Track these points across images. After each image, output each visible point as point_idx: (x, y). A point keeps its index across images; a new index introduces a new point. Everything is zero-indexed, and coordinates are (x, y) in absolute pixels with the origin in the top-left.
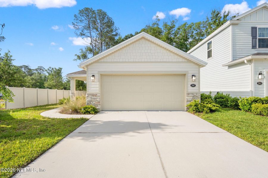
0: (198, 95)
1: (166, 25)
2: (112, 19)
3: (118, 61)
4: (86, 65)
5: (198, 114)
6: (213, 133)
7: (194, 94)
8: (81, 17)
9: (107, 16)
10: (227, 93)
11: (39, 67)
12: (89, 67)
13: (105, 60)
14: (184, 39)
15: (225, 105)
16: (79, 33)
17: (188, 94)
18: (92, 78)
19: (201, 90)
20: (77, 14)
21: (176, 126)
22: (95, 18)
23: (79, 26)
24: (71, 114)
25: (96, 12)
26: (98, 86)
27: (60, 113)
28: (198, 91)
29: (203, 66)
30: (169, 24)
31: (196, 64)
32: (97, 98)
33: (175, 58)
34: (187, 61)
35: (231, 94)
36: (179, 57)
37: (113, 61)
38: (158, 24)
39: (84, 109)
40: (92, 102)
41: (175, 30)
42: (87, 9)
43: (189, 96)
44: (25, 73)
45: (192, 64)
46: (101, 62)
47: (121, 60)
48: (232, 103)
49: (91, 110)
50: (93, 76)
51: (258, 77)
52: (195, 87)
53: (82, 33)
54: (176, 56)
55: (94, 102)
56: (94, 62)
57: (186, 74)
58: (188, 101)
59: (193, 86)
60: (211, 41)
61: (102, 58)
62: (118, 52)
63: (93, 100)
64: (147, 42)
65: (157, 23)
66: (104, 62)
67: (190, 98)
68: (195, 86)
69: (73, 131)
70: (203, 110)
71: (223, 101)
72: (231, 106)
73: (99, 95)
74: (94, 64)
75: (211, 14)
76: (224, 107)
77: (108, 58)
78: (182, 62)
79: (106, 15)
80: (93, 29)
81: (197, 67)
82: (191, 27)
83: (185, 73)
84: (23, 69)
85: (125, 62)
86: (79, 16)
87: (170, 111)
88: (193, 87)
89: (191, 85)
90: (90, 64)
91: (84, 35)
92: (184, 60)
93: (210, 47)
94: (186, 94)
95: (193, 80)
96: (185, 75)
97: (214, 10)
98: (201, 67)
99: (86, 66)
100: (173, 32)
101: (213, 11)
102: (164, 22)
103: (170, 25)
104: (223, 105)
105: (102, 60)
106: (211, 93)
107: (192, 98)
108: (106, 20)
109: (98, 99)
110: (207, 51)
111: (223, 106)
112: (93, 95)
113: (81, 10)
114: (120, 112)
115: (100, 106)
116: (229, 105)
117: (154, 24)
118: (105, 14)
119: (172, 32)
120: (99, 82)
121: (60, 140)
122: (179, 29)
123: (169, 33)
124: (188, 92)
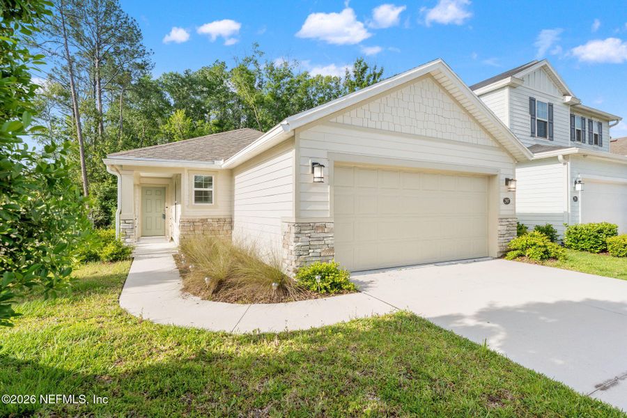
12: (303, 135)
13: (346, 119)
17: (501, 220)
18: (317, 172)
26: (327, 198)
28: (513, 213)
31: (511, 154)
32: (324, 235)
33: (482, 138)
34: (497, 146)
40: (310, 251)
43: (502, 223)
45: (505, 154)
46: (337, 124)
51: (575, 187)
52: (509, 205)
54: (483, 133)
55: (319, 251)
56: (317, 122)
58: (500, 236)
59: (507, 201)
61: (340, 112)
63: (316, 243)
64: (437, 88)
66: (343, 125)
67: (504, 229)
68: (509, 201)
74: (318, 128)
78: (492, 148)
81: (512, 161)
83: (497, 173)
88: (507, 203)
89: (504, 201)
92: (494, 144)
94: (497, 221)
96: (493, 177)
105: (340, 119)
109: (328, 241)
112: (315, 227)
120: (330, 183)
124: (499, 215)
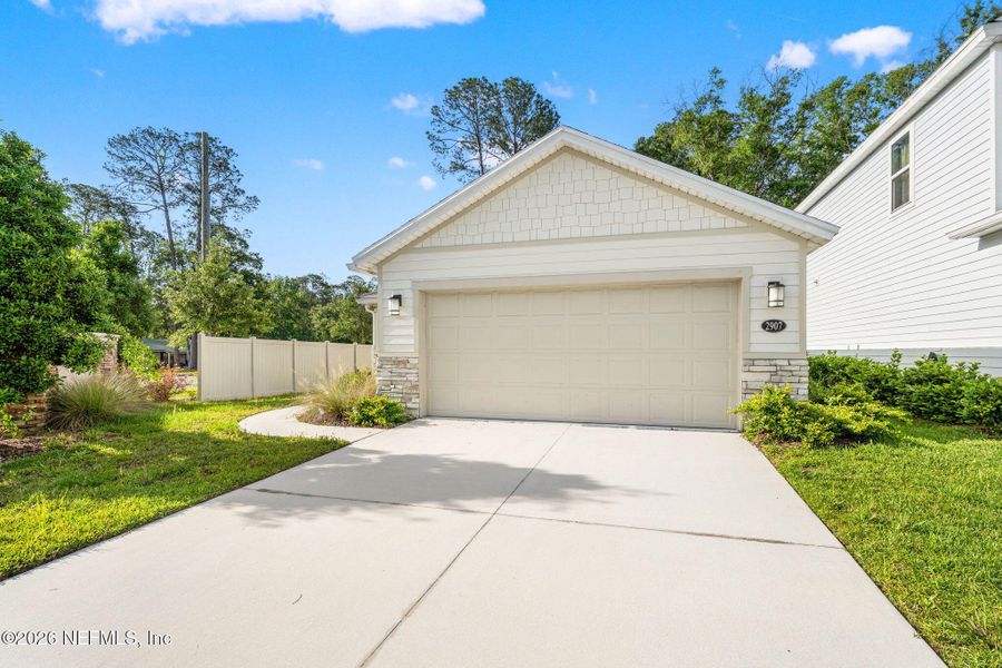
0: (797, 368)
1: (750, 100)
2: (550, 107)
3: (478, 240)
4: (376, 262)
5: (775, 445)
6: (758, 540)
7: (779, 362)
8: (452, 112)
9: (535, 98)
10: (961, 361)
11: (350, 278)
12: (385, 268)
13: (434, 241)
14: (831, 147)
15: (948, 414)
16: (447, 165)
17: (751, 362)
18: (393, 305)
19: (811, 347)
20: (440, 104)
21: (634, 493)
22: (498, 109)
23: (446, 142)
24: (320, 423)
25: (501, 88)
26: (411, 331)
27: (300, 419)
28: (796, 349)
29: (822, 242)
30: (766, 91)
32: (408, 371)
33: (696, 217)
34: (745, 224)
35: (984, 362)
36: (709, 212)
37: (458, 243)
38: (717, 101)
39: (360, 410)
40: (392, 386)
41: (790, 113)
42: (470, 84)
43: (752, 368)
44: (314, 295)
46: (423, 250)
47: (487, 239)
48: (978, 403)
49: (379, 413)
50: (398, 298)
52: (779, 333)
53: (459, 162)
54: (697, 209)
55: (400, 387)
56: (400, 252)
57: (741, 279)
58: (748, 391)
59: (774, 326)
60: (908, 133)
61: (426, 235)
62: (478, 209)
63: (397, 379)
64: (581, 163)
65: (715, 94)
66: (431, 249)
67: (759, 378)
68: (783, 326)
69: (247, 484)
70: (804, 430)
71: (938, 395)
72: (974, 416)
73: (416, 361)
74: (400, 258)
75: (960, 28)
76: (943, 422)
77: (443, 232)
78: (725, 230)
79: (532, 94)
80: (491, 146)
81: (795, 246)
82: (863, 93)
83: (739, 276)
84: (309, 286)
85: (503, 245)
86: (447, 108)
87: (672, 428)
88: (773, 331)
89: (764, 326)
90: (387, 259)
91: (464, 168)
92: (731, 222)
93: (903, 160)
94: (741, 362)
95: (772, 304)
96: (736, 283)
97: (973, 7)
98: (810, 244)
99: (377, 265)
100: (782, 122)
101: (968, 12)
102: (743, 89)
103: (768, 97)
104: (941, 413)
105: (426, 243)
106: (897, 356)
107: (766, 377)
108: (531, 113)
109: (411, 378)
110: (890, 178)
111: (941, 417)
112: (398, 362)
113: (451, 88)
114: (480, 423)
115: (417, 400)
116: (964, 412)
117: (702, 102)
118: (528, 90)
119: (778, 121)
120: (414, 316)
121: (174, 511)
122: (807, 106)
123: (764, 129)
124: (749, 353)
